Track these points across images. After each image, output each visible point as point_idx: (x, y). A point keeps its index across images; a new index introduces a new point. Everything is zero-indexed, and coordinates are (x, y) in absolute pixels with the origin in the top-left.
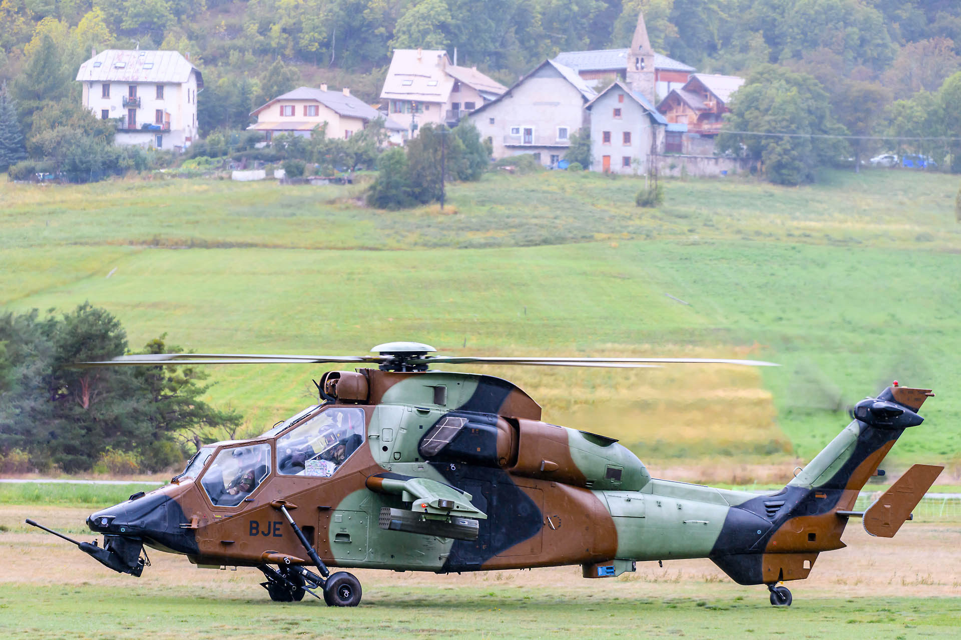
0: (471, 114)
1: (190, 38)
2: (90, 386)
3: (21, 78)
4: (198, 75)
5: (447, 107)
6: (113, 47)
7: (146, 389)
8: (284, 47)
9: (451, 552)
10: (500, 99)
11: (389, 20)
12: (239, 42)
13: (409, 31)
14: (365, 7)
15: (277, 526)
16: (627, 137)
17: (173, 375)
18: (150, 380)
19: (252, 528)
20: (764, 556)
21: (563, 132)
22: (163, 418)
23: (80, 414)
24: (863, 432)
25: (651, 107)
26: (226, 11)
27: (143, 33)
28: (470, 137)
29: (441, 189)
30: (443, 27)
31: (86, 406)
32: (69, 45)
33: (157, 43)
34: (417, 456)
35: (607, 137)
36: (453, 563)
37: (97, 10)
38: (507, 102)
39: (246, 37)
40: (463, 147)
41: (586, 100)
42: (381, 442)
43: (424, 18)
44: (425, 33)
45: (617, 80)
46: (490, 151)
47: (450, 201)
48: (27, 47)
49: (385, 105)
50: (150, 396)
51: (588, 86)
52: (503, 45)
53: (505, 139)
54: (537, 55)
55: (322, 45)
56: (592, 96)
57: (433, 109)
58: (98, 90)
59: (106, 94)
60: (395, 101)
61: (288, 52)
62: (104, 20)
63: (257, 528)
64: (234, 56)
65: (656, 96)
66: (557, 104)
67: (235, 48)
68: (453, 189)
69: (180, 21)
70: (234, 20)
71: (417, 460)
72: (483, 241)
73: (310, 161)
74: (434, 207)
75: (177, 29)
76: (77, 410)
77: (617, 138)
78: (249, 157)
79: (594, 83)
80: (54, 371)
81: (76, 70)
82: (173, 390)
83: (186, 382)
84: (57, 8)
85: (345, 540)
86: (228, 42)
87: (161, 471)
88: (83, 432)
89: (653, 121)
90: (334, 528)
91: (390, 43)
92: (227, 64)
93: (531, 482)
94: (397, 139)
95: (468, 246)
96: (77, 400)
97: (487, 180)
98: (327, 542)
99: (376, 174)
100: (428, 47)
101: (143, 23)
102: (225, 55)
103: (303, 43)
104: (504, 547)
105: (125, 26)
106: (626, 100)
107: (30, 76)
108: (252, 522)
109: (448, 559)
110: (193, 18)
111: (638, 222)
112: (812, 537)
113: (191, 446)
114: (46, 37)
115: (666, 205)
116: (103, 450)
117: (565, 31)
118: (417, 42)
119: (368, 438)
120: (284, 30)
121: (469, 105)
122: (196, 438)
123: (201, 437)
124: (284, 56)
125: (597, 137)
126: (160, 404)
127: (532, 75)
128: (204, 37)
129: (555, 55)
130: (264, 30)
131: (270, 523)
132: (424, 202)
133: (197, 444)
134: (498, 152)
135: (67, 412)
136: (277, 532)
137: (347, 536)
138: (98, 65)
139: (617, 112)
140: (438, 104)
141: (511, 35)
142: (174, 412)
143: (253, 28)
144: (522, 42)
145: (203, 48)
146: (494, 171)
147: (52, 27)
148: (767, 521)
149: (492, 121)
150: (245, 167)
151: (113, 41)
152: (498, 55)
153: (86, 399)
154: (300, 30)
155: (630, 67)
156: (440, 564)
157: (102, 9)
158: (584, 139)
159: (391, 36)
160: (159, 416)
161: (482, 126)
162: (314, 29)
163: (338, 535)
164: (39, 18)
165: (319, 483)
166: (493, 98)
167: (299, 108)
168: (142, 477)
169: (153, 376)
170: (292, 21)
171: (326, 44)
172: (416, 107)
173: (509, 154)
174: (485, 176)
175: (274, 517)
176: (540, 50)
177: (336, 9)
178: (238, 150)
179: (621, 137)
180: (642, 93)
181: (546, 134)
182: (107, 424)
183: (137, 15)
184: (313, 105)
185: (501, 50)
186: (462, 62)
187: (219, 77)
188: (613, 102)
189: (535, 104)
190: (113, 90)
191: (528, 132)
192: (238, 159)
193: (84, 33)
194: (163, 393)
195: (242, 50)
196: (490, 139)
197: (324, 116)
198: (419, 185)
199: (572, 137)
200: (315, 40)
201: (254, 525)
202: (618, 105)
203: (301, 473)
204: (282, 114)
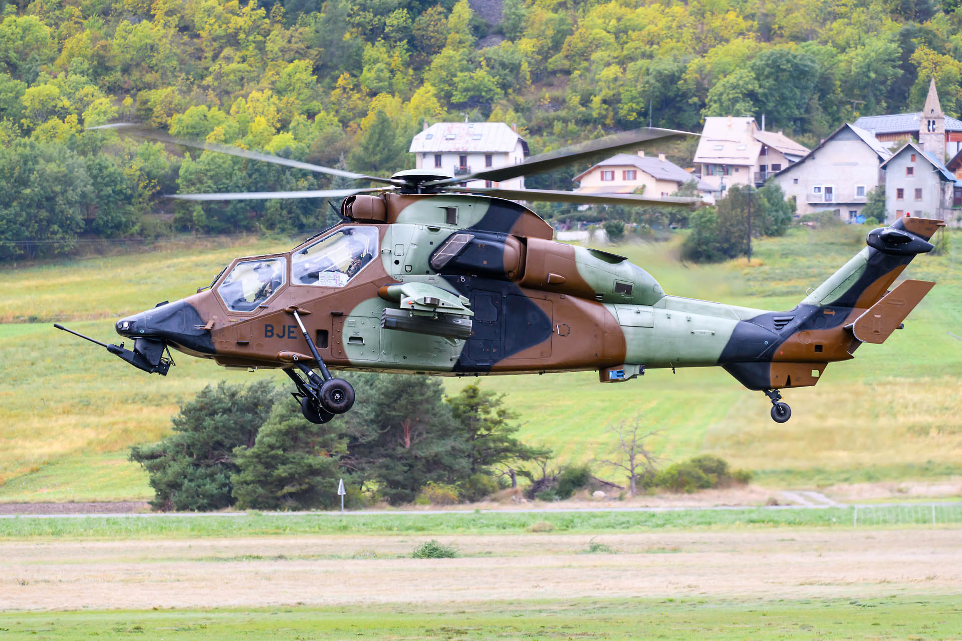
0: (777, 175)
1: (517, 111)
2: (410, 429)
3: (358, 151)
4: (524, 145)
5: (755, 169)
6: (444, 121)
7: (463, 430)
8: (605, 117)
9: (462, 354)
10: (804, 160)
11: (701, 90)
12: (563, 113)
13: (720, 100)
14: (679, 78)
15: (292, 329)
16: (918, 193)
17: (488, 416)
18: (466, 422)
19: (266, 331)
20: (772, 365)
21: (860, 190)
22: (480, 454)
23: (403, 453)
24: (872, 257)
25: (941, 166)
26: (550, 85)
27: (472, 107)
28: (774, 196)
29: (748, 244)
30: (751, 95)
31: (408, 446)
32: (403, 119)
33: (486, 116)
34: (429, 269)
35: (900, 193)
36: (463, 364)
37: (427, 86)
38: (809, 164)
39: (569, 109)
40: (767, 205)
41: (881, 160)
42: (393, 255)
43: (734, 87)
44: (735, 101)
45: (910, 140)
46: (794, 209)
47: (756, 254)
48: (364, 122)
49: (698, 169)
50: (467, 435)
51: (885, 148)
52: (807, 111)
53: (808, 197)
54: (839, 120)
55: (640, 114)
56: (887, 157)
57: (742, 172)
58: (431, 160)
59: (438, 163)
60: (707, 165)
61: (608, 121)
62: (435, 95)
63: (271, 331)
64: (558, 126)
65: (946, 155)
66: (855, 164)
67: (558, 119)
68: (758, 244)
69: (506, 94)
70: (557, 93)
71: (428, 273)
72: (785, 290)
73: (628, 220)
74: (742, 260)
75: (504, 102)
76: (400, 450)
77: (909, 194)
78: (572, 219)
79: (890, 144)
80: (377, 416)
81: (409, 143)
82: (489, 429)
83: (500, 422)
84: (391, 85)
85: (359, 342)
86: (552, 114)
87: (478, 501)
88: (406, 468)
89: (943, 178)
90: (347, 332)
91: (703, 111)
92: (552, 134)
93: (541, 294)
94: (709, 199)
95: (773, 294)
96: (400, 441)
97: (791, 235)
98: (340, 343)
99: (688, 232)
100: (738, 114)
101: (472, 98)
102: (550, 125)
103: (622, 113)
104: (514, 351)
105: (454, 100)
106: (918, 159)
107: (366, 149)
108: (267, 326)
109: (459, 361)
110: (519, 92)
111: (926, 269)
112: (819, 348)
113: (507, 477)
114: (380, 112)
115: (953, 253)
116: (425, 484)
117: (864, 97)
118: (727, 110)
119: (381, 252)
120: (604, 101)
121: (776, 167)
122: (511, 471)
123: (516, 469)
124: (605, 126)
125: (891, 194)
126: (476, 442)
127: (832, 138)
128: (529, 109)
129: (854, 120)
130: (586, 101)
131: (284, 327)
132: (733, 257)
133: (512, 477)
134: (802, 209)
135: (390, 451)
136: (292, 335)
137: (361, 339)
138: (429, 137)
139: (910, 171)
140: (747, 167)
141: (815, 102)
142: (490, 448)
143: (575, 100)
144: (825, 108)
145: (529, 120)
146: (797, 227)
147: (386, 103)
148: (776, 334)
149: (796, 180)
150: (569, 228)
151: (444, 114)
152: (802, 120)
153: (408, 440)
154: (619, 101)
155: (923, 129)
156: (451, 365)
157: (433, 85)
158: (880, 196)
159: (703, 105)
160: (475, 453)
161: (787, 187)
162: (632, 99)
163: (351, 339)
164: (373, 94)
165: (332, 292)
166: (797, 160)
167: (619, 173)
168: (461, 507)
169: (470, 418)
170: (611, 93)
171: (643, 114)
172: (726, 169)
173: (811, 211)
174: (789, 231)
175: (288, 321)
176: (841, 115)
177: (653, 81)
178: (563, 213)
179: (913, 193)
180: (933, 153)
181: (845, 192)
182: (428, 461)
183: (467, 90)
184: (631, 171)
185: (806, 116)
186: (769, 128)
187: (544, 145)
188: (907, 161)
189: (835, 165)
190: (444, 160)
191: (829, 190)
192: (563, 221)
193: (417, 108)
194: (479, 433)
195: (565, 121)
196: (794, 198)
197: (641, 180)
198: (727, 240)
199: (869, 194)
200: (632, 110)
201: (269, 328)
202: (911, 165)
203: (316, 284)
204: (602, 179)
